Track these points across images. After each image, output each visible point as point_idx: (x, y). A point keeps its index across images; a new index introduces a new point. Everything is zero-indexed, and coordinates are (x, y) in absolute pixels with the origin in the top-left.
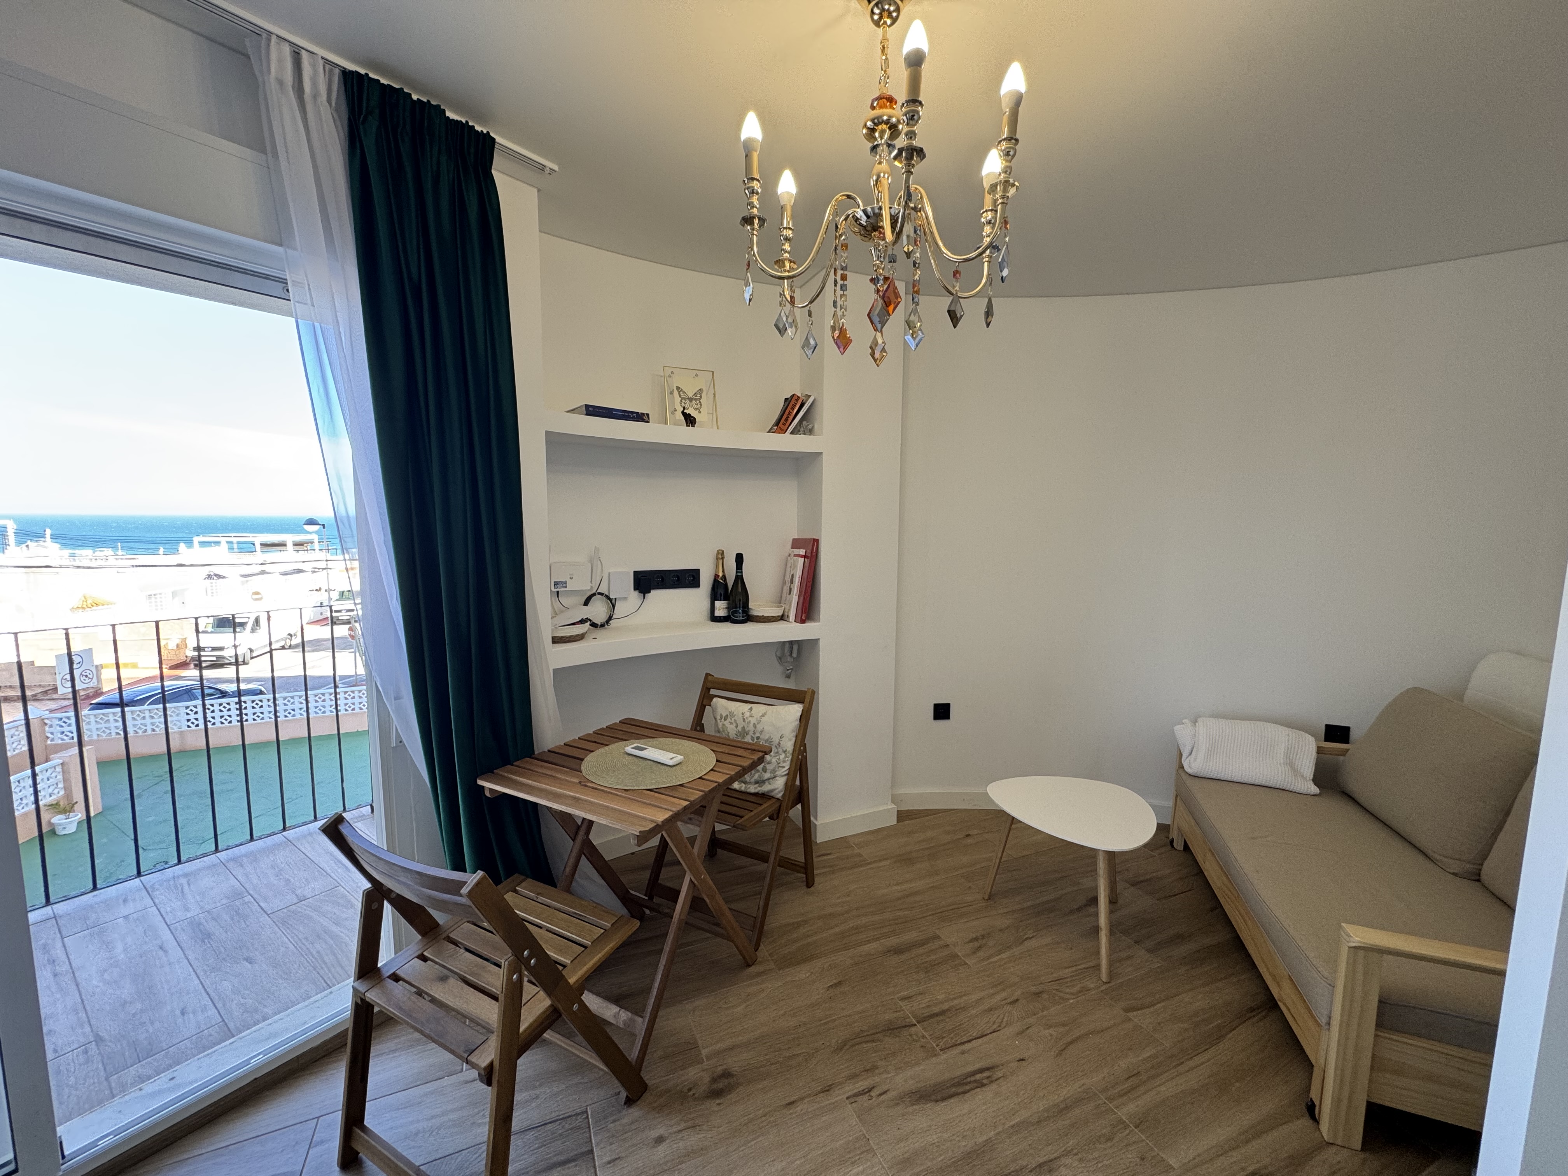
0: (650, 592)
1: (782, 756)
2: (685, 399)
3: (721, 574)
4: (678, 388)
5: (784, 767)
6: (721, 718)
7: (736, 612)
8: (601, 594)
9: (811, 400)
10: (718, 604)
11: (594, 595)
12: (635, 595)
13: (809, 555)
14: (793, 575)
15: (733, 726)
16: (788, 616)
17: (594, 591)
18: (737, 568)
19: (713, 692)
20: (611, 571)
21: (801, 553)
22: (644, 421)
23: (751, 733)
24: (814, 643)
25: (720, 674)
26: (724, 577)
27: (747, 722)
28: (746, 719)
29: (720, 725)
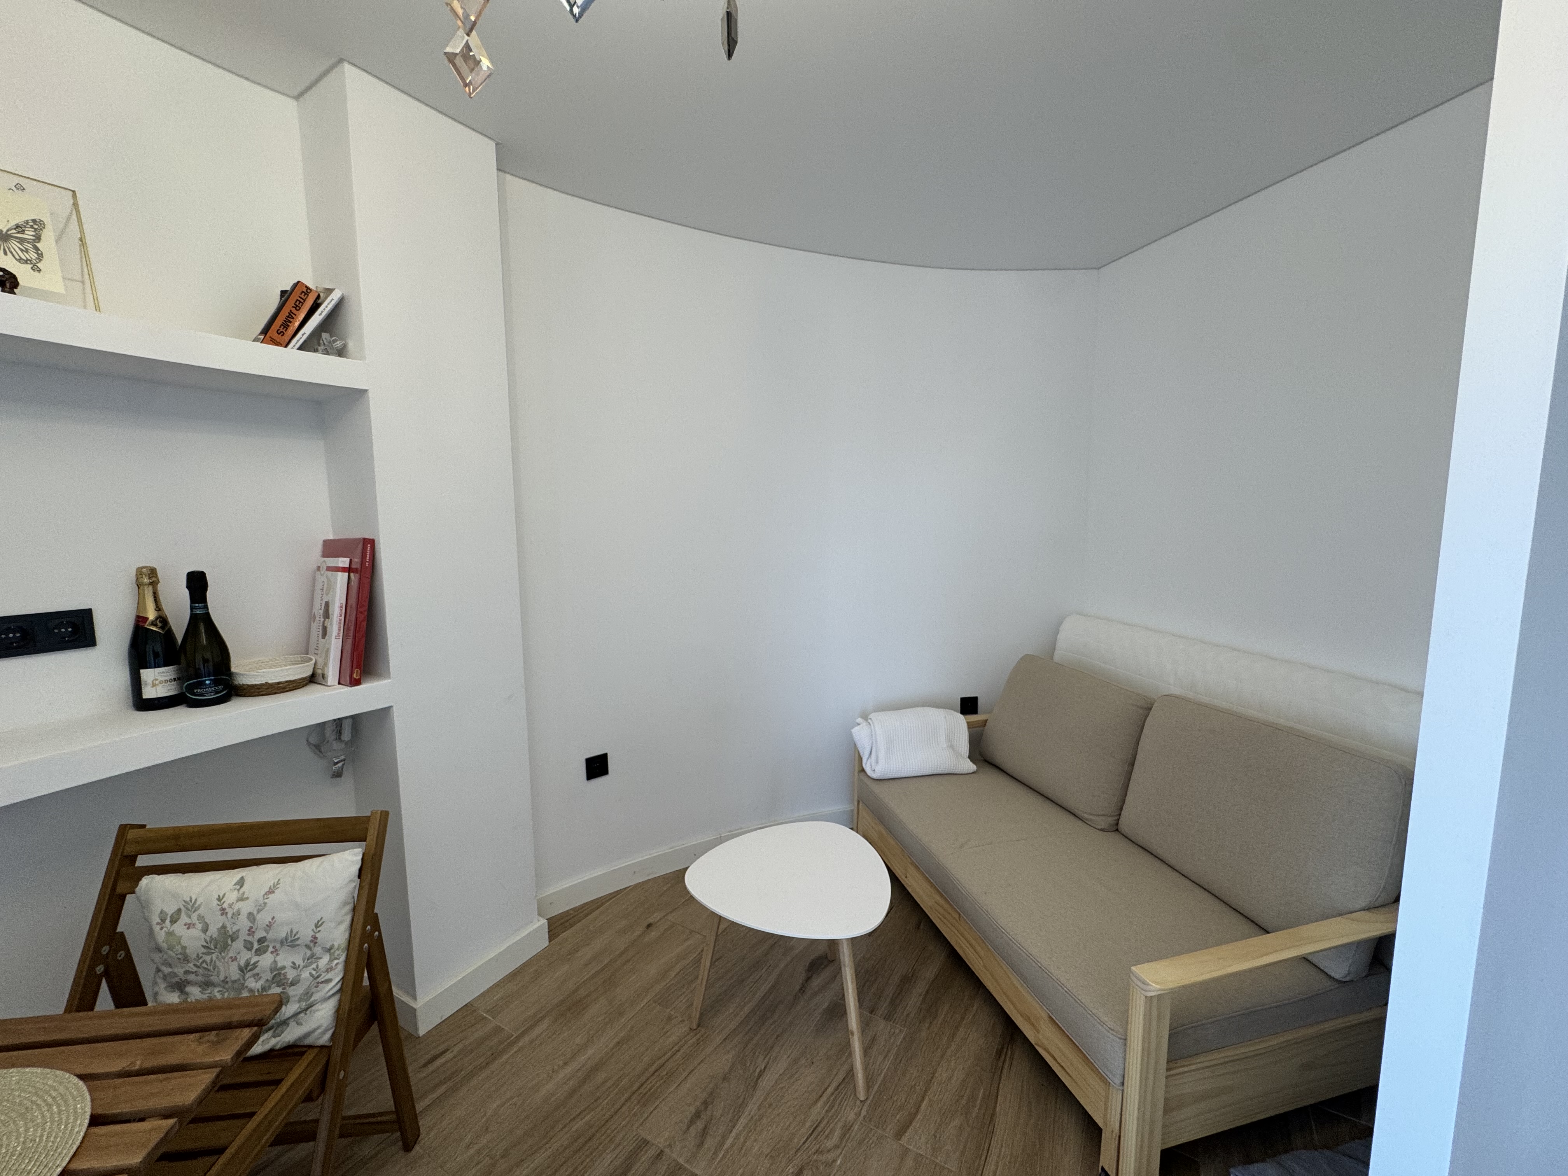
1: (326, 959)
3: (151, 615)
5: (329, 981)
6: (163, 921)
7: (201, 684)
9: (335, 297)
10: (147, 675)
13: (358, 566)
14: (327, 604)
15: (196, 931)
16: (323, 676)
18: (193, 600)
19: (142, 861)
21: (341, 565)
23: (243, 936)
24: (383, 715)
26: (163, 620)
27: (229, 915)
28: (230, 906)
29: (161, 936)
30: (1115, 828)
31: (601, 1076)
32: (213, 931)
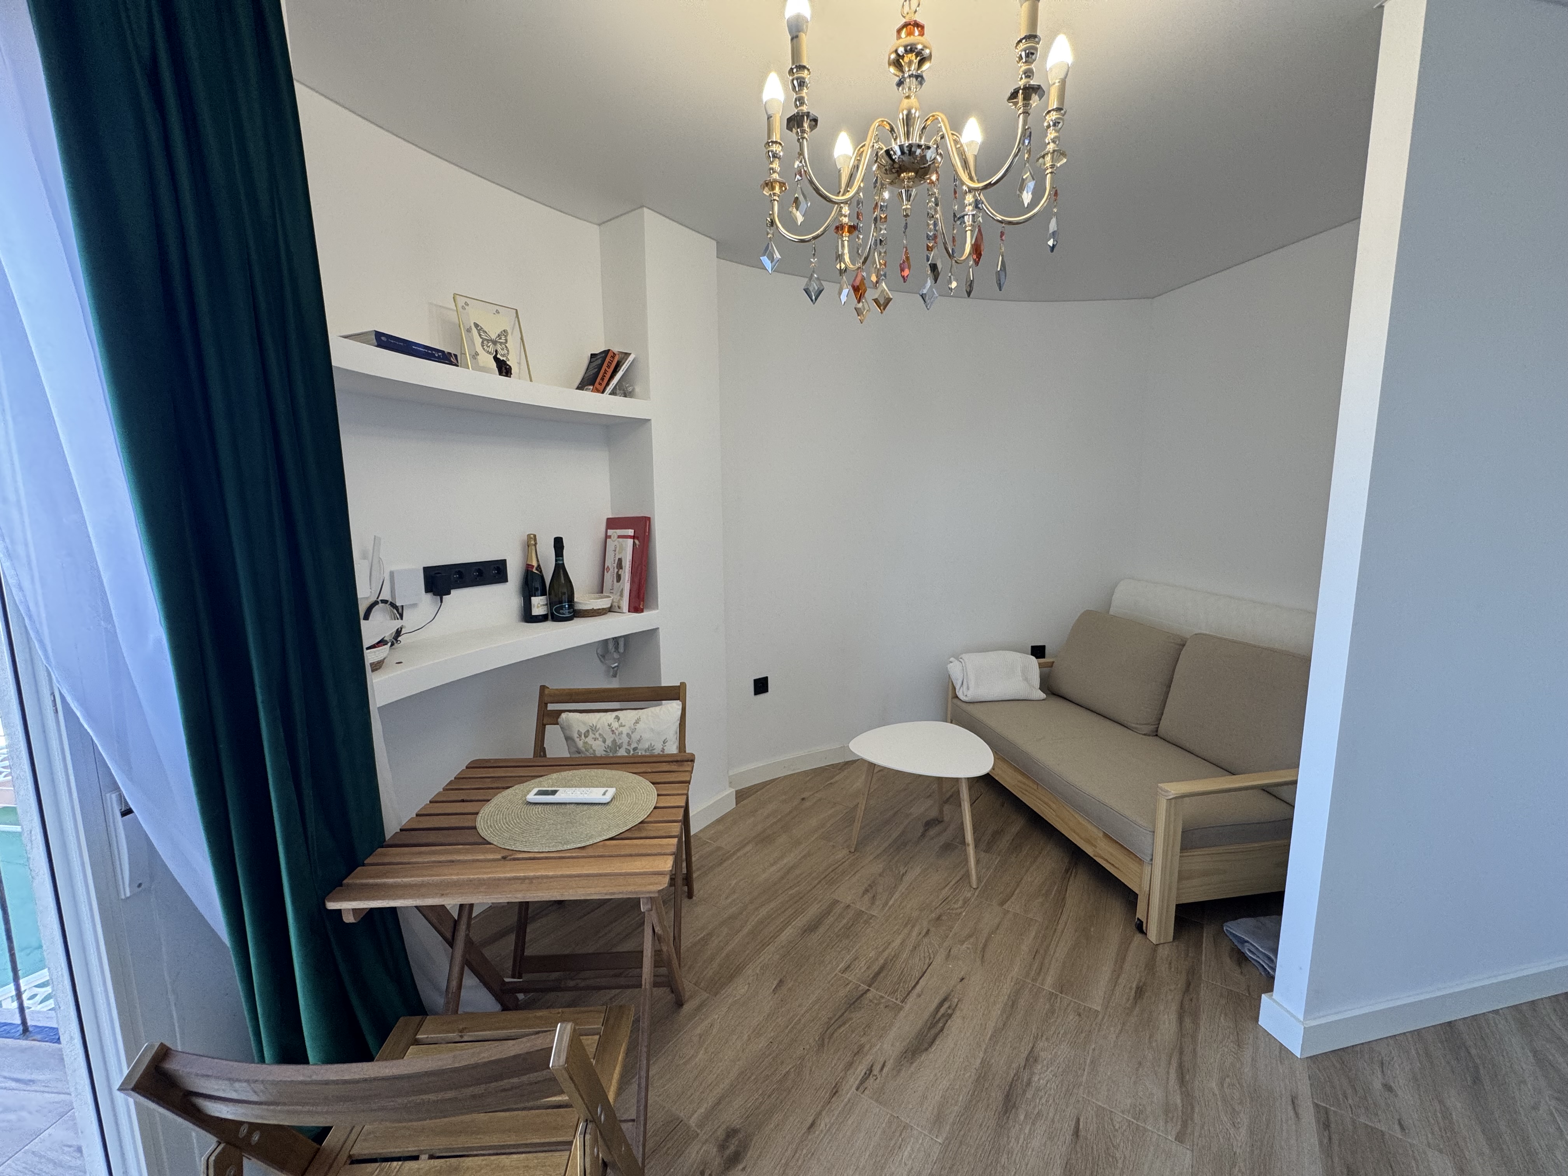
0: (449, 593)
2: (487, 340)
3: (535, 564)
4: (476, 325)
6: (580, 736)
7: (558, 608)
8: (385, 602)
9: (631, 359)
10: (534, 600)
11: (376, 603)
12: (427, 600)
13: (639, 535)
14: (620, 560)
15: (599, 742)
16: (618, 607)
17: (373, 599)
18: (556, 556)
19: (556, 707)
20: (393, 568)
21: (625, 534)
22: (451, 363)
23: (625, 746)
24: (652, 634)
25: (555, 684)
26: (539, 567)
27: (617, 734)
28: (617, 729)
29: (580, 744)
30: (1156, 734)
31: (798, 872)
32: (609, 742)
